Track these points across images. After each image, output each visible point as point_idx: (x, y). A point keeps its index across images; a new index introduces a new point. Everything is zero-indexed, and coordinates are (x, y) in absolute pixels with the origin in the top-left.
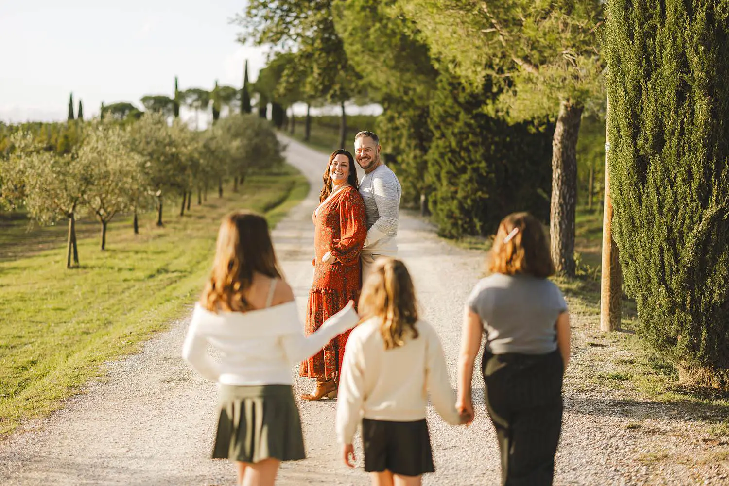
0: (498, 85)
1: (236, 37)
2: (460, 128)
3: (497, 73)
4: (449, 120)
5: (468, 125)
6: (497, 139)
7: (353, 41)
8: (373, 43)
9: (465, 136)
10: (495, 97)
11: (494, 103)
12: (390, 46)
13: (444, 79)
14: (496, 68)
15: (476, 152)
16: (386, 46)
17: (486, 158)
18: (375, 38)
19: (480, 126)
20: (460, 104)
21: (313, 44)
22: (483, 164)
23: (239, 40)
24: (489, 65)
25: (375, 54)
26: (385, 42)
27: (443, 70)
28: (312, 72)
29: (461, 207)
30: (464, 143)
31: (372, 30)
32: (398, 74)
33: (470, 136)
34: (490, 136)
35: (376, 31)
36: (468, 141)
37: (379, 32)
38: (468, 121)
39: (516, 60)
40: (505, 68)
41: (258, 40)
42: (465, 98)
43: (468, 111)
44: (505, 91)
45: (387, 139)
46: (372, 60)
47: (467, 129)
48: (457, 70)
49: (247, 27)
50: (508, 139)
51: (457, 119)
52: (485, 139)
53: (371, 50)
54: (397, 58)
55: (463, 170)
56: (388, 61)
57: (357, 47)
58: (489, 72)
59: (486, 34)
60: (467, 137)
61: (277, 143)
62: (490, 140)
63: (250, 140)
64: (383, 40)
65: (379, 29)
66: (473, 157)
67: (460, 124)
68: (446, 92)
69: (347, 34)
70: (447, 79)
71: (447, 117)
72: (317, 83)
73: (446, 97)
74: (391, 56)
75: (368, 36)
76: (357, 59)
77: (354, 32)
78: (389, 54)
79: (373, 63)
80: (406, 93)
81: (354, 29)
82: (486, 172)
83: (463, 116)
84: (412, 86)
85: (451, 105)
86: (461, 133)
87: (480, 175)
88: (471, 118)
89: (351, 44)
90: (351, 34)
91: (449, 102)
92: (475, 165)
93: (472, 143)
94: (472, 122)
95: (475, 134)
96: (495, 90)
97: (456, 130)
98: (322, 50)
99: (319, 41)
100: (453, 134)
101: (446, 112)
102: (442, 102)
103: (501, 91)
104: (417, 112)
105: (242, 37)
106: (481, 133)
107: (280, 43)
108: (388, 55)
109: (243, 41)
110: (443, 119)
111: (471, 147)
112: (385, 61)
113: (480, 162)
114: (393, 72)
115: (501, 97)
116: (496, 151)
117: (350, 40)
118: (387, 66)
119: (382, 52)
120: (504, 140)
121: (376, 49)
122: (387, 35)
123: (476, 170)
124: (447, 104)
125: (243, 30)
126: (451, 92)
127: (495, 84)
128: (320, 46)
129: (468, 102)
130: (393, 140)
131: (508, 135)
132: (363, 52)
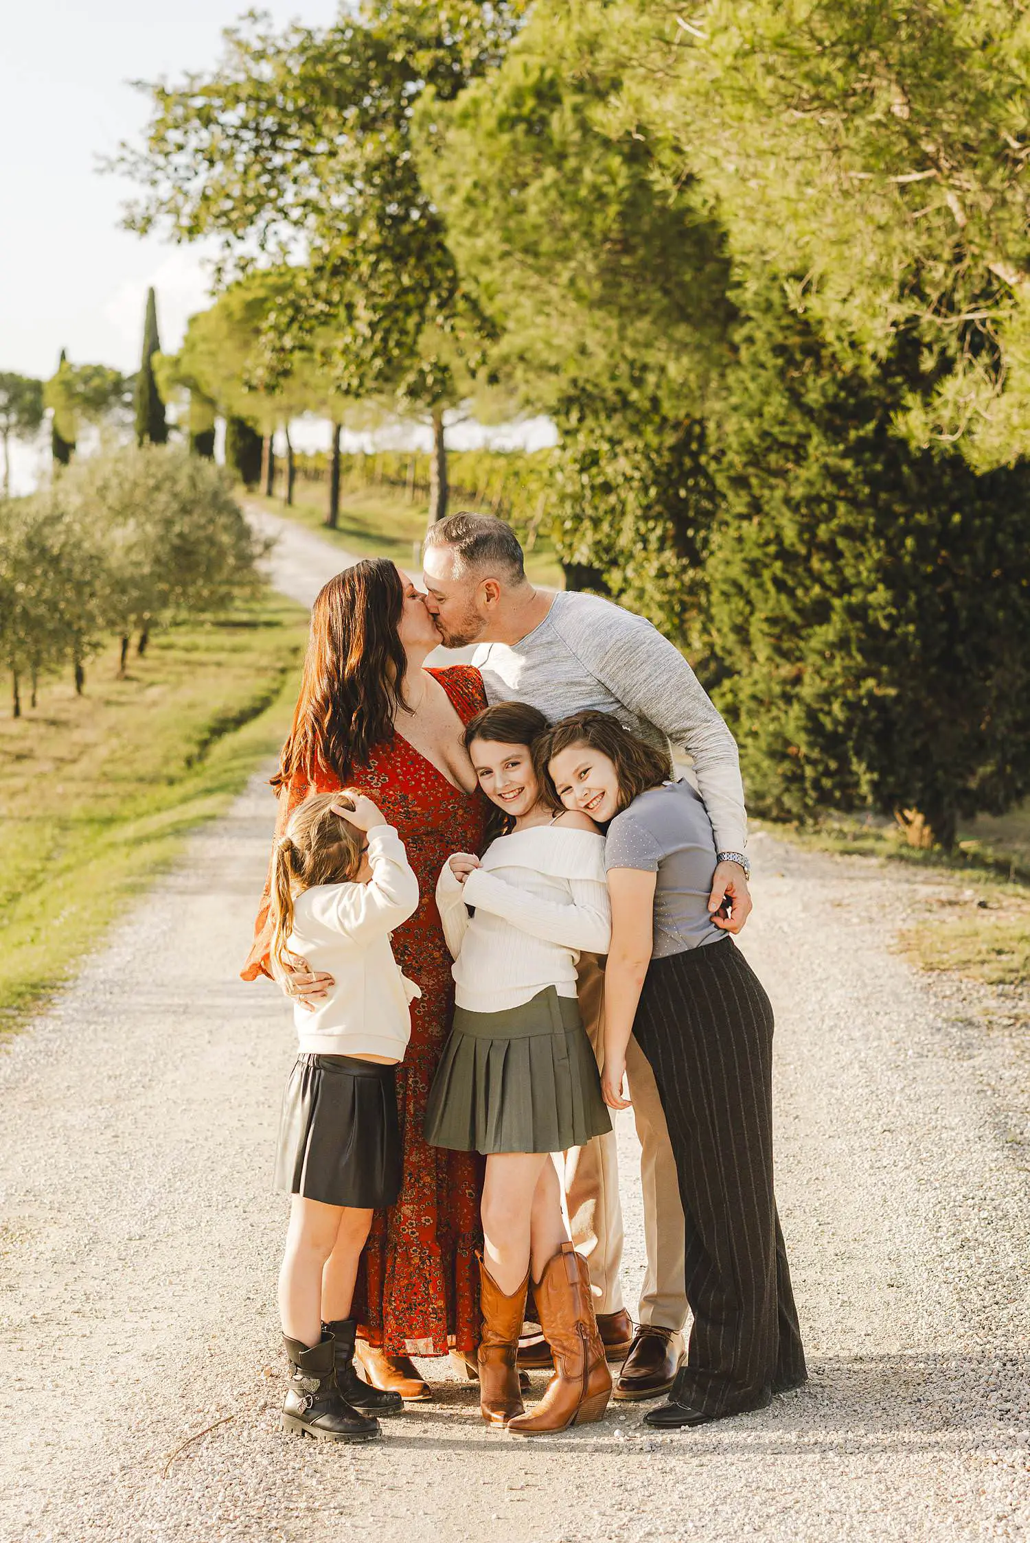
0: (936, 348)
1: (122, 214)
2: (810, 483)
3: (937, 312)
4: (773, 459)
5: (837, 477)
6: (921, 518)
7: (475, 223)
8: (536, 227)
9: (824, 507)
10: (926, 385)
11: (927, 405)
12: (587, 235)
13: (759, 335)
14: (934, 295)
15: (859, 557)
16: (575, 236)
17: (889, 575)
18: (542, 213)
19: (870, 479)
20: (808, 411)
21: (353, 234)
22: (881, 595)
23: (130, 224)
24: (913, 288)
25: (543, 262)
26: (574, 226)
27: (756, 307)
28: (351, 319)
29: (814, 727)
30: (823, 532)
31: (534, 189)
32: (613, 323)
33: (842, 508)
34: (898, 508)
35: (545, 190)
36: (834, 524)
37: (553, 194)
38: (831, 461)
39: (999, 269)
40: (958, 296)
41: (186, 222)
42: (824, 393)
43: (834, 432)
44: (959, 367)
45: (578, 518)
46: (534, 280)
47: (831, 488)
48: (813, 301)
49: (154, 183)
50: (957, 518)
51: (800, 457)
52: (886, 515)
53: (531, 250)
54: (611, 274)
55: (820, 613)
56: (581, 283)
57: (490, 239)
58: (909, 307)
59: (903, 188)
60: (833, 510)
61: (244, 533)
62: (902, 520)
64: (568, 218)
65: (555, 183)
66: (848, 572)
67: (810, 471)
68: (766, 376)
69: (457, 200)
70: (769, 334)
71: (769, 449)
72: (367, 353)
73: (766, 392)
74: (591, 268)
75: (521, 209)
76: (486, 276)
77: (477, 194)
78: (587, 262)
79: (536, 289)
80: (638, 382)
81: (476, 185)
82: (888, 617)
83: (817, 446)
84: (653, 357)
85: (781, 413)
86: (813, 500)
87: (872, 629)
88: (844, 455)
89: (471, 232)
90: (470, 201)
91: (777, 404)
92: (856, 598)
93: (847, 531)
94: (848, 464)
95: (855, 503)
96: (928, 363)
97: (798, 492)
98: (381, 249)
99: (372, 224)
100: (787, 501)
101: (765, 435)
102: (753, 405)
103: (946, 366)
104: (670, 439)
105: (139, 212)
106: (873, 496)
107: (253, 233)
108: (583, 266)
109: (141, 225)
110: (755, 457)
111: (841, 543)
112: (572, 282)
113: (873, 589)
114: (599, 314)
115: (950, 387)
116: (917, 556)
117: (466, 222)
118: (580, 298)
119: (565, 256)
120: (945, 519)
121: (547, 245)
122: (578, 204)
123: (857, 613)
124: (768, 410)
125: (140, 193)
126: (782, 373)
127: (929, 346)
128: (376, 239)
129: (833, 406)
130: (596, 522)
131: (955, 508)
132: (505, 255)
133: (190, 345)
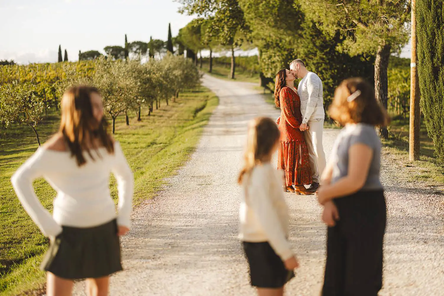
0: (343, 35)
1: (178, 10)
2: (317, 60)
3: (343, 29)
4: (310, 56)
5: (322, 59)
6: (338, 66)
7: (249, 12)
8: (262, 12)
9: (320, 65)
10: (341, 42)
11: (341, 45)
12: (271, 14)
13: (307, 33)
14: (342, 25)
15: (327, 74)
16: (269, 14)
17: (332, 77)
18: (263, 9)
19: (328, 59)
20: (317, 47)
21: (224, 14)
22: (331, 81)
23: (179, 12)
24: (339, 24)
25: (263, 19)
26: (269, 12)
27: (307, 28)
28: (223, 30)
30: (320, 69)
31: (261, 5)
32: (276, 30)
33: (323, 64)
34: (334, 64)
35: (263, 5)
36: (322, 68)
37: (265, 6)
38: (321, 56)
39: (354, 21)
40: (347, 26)
41: (190, 11)
42: (319, 43)
43: (322, 51)
44: (347, 38)
45: (268, 68)
46: (261, 22)
47: (321, 61)
48: (321, 27)
49: (184, 4)
50: (345, 66)
51: (315, 55)
52: (331, 66)
53: (261, 17)
54: (276, 21)
56: (270, 23)
57: (252, 15)
58: (339, 28)
59: (337, 7)
60: (322, 65)
62: (334, 67)
63: (183, 71)
64: (267, 11)
65: (265, 4)
66: (325, 76)
67: (317, 58)
68: (308, 40)
69: (246, 7)
70: (309, 33)
71: (309, 54)
72: (227, 37)
73: (309, 43)
74: (272, 20)
75: (258, 9)
76: (251, 22)
77: (250, 6)
78: (271, 18)
79: (261, 24)
80: (281, 41)
81: (250, 4)
82: (332, 85)
83: (318, 53)
84: (284, 37)
85: (312, 47)
86: (318, 63)
87: (329, 87)
88: (323, 55)
89: (249, 13)
90: (248, 7)
91: (311, 45)
92: (326, 81)
93: (324, 69)
94: (324, 56)
95: (326, 64)
96: (341, 38)
97: (315, 62)
98: (230, 17)
99: (228, 12)
100: (313, 63)
101: (309, 51)
102: (306, 46)
103: (344, 38)
104: (286, 53)
105: (181, 9)
106: (329, 62)
107: (203, 14)
108: (270, 20)
109: (182, 12)
110: (307, 55)
111: (323, 71)
112: (269, 23)
113: (329, 79)
114: (274, 29)
115: (346, 42)
116: (337, 73)
117: (248, 11)
118: (270, 26)
119: (267, 18)
120: (342, 67)
121: (263, 16)
122: (270, 8)
123: (326, 84)
124: (309, 47)
125: (181, 6)
126: (312, 40)
127: (341, 35)
128: (229, 15)
129: (321, 46)
130: (271, 69)
131: (344, 64)
132: (256, 18)
133: (180, 35)
